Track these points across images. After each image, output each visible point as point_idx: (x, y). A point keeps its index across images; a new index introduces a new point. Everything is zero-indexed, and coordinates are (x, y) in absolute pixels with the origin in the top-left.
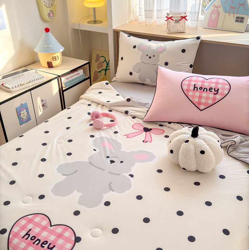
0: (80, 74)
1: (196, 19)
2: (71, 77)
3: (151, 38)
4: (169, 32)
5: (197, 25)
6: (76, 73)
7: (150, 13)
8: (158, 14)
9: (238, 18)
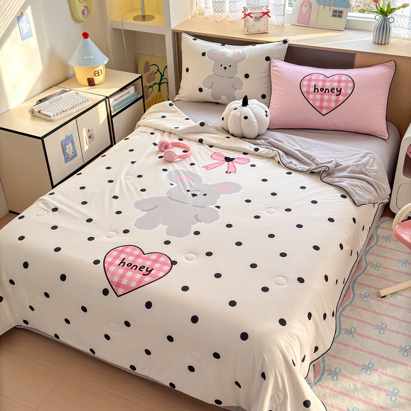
0: (131, 93)
1: (282, 13)
2: (120, 97)
3: (224, 41)
4: (247, 33)
5: (284, 22)
6: (125, 91)
7: (221, 5)
8: (232, 7)
9: (335, 11)
